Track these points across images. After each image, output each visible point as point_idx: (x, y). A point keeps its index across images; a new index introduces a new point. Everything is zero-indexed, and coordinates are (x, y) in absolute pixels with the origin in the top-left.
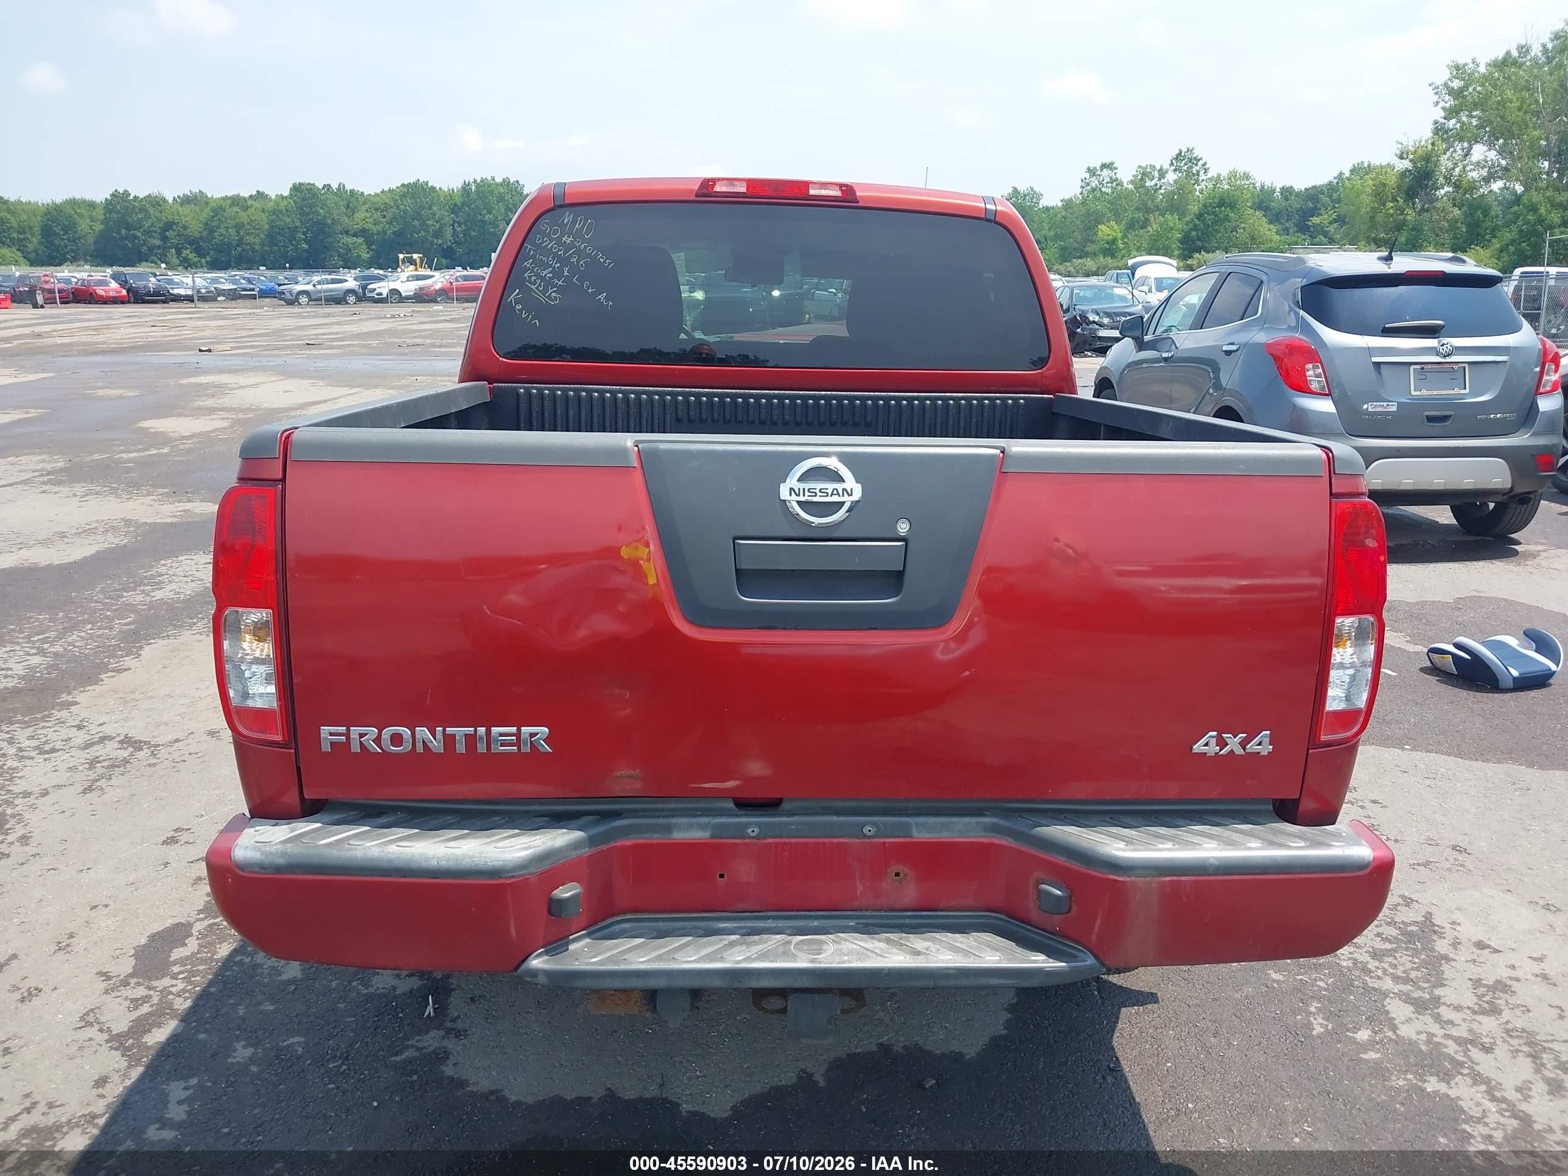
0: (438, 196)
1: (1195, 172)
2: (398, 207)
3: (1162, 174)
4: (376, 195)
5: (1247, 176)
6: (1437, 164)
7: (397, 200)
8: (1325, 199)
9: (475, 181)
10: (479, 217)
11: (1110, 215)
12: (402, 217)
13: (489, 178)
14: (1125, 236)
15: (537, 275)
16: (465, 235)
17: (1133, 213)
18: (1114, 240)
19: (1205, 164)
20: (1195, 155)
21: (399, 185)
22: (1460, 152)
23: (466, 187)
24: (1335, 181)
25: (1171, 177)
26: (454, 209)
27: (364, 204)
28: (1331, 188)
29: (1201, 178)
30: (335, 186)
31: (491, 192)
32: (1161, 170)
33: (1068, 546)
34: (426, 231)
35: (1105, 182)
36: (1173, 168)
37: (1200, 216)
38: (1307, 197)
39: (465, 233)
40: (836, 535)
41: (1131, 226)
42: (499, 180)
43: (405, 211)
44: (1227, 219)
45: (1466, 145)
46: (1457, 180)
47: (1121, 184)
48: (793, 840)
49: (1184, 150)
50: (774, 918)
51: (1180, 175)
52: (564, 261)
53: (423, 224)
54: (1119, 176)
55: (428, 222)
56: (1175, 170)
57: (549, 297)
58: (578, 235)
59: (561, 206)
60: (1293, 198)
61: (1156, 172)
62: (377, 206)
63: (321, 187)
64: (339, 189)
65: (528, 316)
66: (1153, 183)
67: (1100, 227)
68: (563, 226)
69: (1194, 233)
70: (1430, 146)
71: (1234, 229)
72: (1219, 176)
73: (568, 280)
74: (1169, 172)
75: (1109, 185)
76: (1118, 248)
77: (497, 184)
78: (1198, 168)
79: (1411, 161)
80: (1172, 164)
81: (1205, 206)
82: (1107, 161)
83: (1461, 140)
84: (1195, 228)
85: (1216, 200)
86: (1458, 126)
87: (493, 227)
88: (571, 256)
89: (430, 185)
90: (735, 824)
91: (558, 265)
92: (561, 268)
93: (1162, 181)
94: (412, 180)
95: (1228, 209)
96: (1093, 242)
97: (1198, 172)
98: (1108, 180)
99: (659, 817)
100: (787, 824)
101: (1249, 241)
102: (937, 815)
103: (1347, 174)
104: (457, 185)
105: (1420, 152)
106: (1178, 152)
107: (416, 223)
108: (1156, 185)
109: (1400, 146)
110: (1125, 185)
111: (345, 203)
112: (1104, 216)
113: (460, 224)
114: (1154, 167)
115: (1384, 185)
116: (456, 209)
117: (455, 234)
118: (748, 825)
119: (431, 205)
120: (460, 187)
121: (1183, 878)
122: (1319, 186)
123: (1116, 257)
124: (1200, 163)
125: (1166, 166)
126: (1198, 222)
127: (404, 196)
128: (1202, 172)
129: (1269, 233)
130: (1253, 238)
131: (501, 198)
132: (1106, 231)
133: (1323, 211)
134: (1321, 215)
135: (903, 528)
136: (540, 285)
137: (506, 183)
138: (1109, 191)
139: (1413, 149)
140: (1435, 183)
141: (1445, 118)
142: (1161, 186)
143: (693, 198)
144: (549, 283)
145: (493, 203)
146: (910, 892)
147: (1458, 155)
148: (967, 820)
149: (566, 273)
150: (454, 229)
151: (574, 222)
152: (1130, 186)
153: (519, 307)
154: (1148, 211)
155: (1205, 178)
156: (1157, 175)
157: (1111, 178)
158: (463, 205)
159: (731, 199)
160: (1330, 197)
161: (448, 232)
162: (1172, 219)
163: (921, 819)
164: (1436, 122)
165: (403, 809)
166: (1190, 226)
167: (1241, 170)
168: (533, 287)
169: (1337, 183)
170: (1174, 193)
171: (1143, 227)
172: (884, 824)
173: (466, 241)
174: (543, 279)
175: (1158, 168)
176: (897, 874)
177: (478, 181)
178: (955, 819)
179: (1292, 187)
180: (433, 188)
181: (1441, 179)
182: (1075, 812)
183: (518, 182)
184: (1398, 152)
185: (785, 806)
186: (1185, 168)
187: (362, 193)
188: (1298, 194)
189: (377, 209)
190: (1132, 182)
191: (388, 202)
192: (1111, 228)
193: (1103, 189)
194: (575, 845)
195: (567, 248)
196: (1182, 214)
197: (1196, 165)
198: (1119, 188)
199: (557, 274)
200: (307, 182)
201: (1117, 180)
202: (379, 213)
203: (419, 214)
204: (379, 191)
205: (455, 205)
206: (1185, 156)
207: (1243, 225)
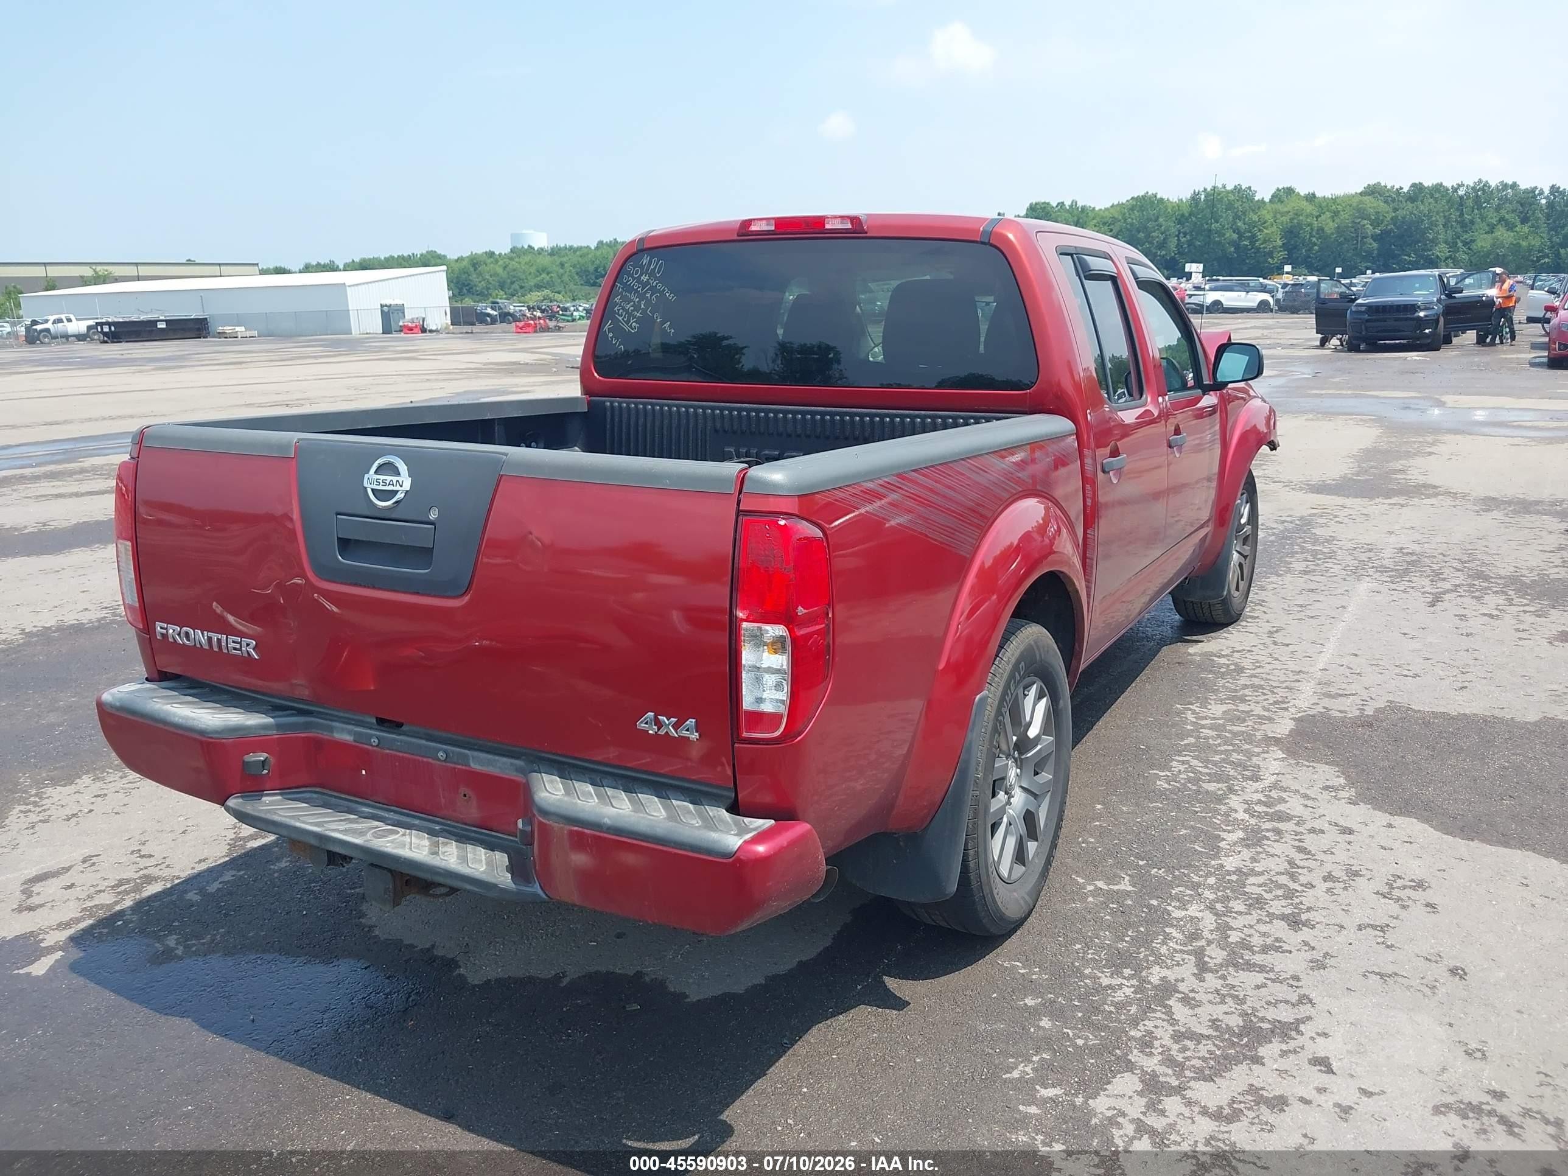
0: (1166, 207)
2: (1125, 220)
4: (1106, 209)
7: (1125, 214)
9: (1205, 190)
10: (1206, 227)
12: (1128, 230)
13: (1220, 186)
15: (623, 308)
16: (1189, 246)
21: (1129, 198)
23: (1195, 197)
26: (1181, 220)
27: (1094, 219)
30: (1068, 203)
31: (1221, 200)
33: (537, 538)
34: (1151, 243)
39: (1190, 243)
40: (393, 516)
42: (1230, 187)
43: (1132, 224)
48: (401, 754)
50: (395, 812)
52: (642, 296)
53: (1148, 236)
55: (1153, 234)
57: (631, 326)
58: (652, 274)
59: (641, 251)
62: (1105, 220)
63: (1055, 205)
64: (1071, 206)
65: (617, 342)
68: (641, 267)
73: (644, 312)
77: (1228, 192)
87: (1219, 236)
88: (646, 292)
89: (1158, 196)
90: (367, 733)
91: (638, 299)
92: (639, 302)
94: (1142, 193)
99: (326, 719)
100: (395, 740)
102: (488, 752)
104: (1186, 195)
107: (1142, 235)
111: (1076, 219)
113: (1185, 234)
116: (1183, 220)
117: (1179, 245)
118: (372, 736)
119: (1158, 217)
120: (1189, 197)
121: (586, 831)
127: (1132, 209)
131: (1230, 206)
135: (433, 515)
136: (625, 317)
137: (1238, 190)
143: (735, 237)
144: (630, 315)
145: (1222, 211)
146: (473, 810)
148: (505, 759)
149: (642, 306)
150: (1179, 240)
151: (650, 263)
153: (611, 335)
158: (1190, 215)
159: (762, 237)
161: (1173, 244)
163: (476, 754)
165: (228, 692)
168: (620, 318)
172: (453, 752)
173: (1190, 251)
174: (627, 311)
176: (465, 795)
177: (1209, 190)
178: (497, 758)
180: (1162, 199)
182: (586, 768)
183: (1250, 188)
185: (404, 728)
187: (1094, 208)
189: (1104, 224)
191: (1116, 216)
194: (265, 727)
195: (644, 285)
199: (637, 308)
200: (1043, 201)
202: (1106, 228)
203: (1146, 227)
204: (1108, 205)
205: (1183, 215)
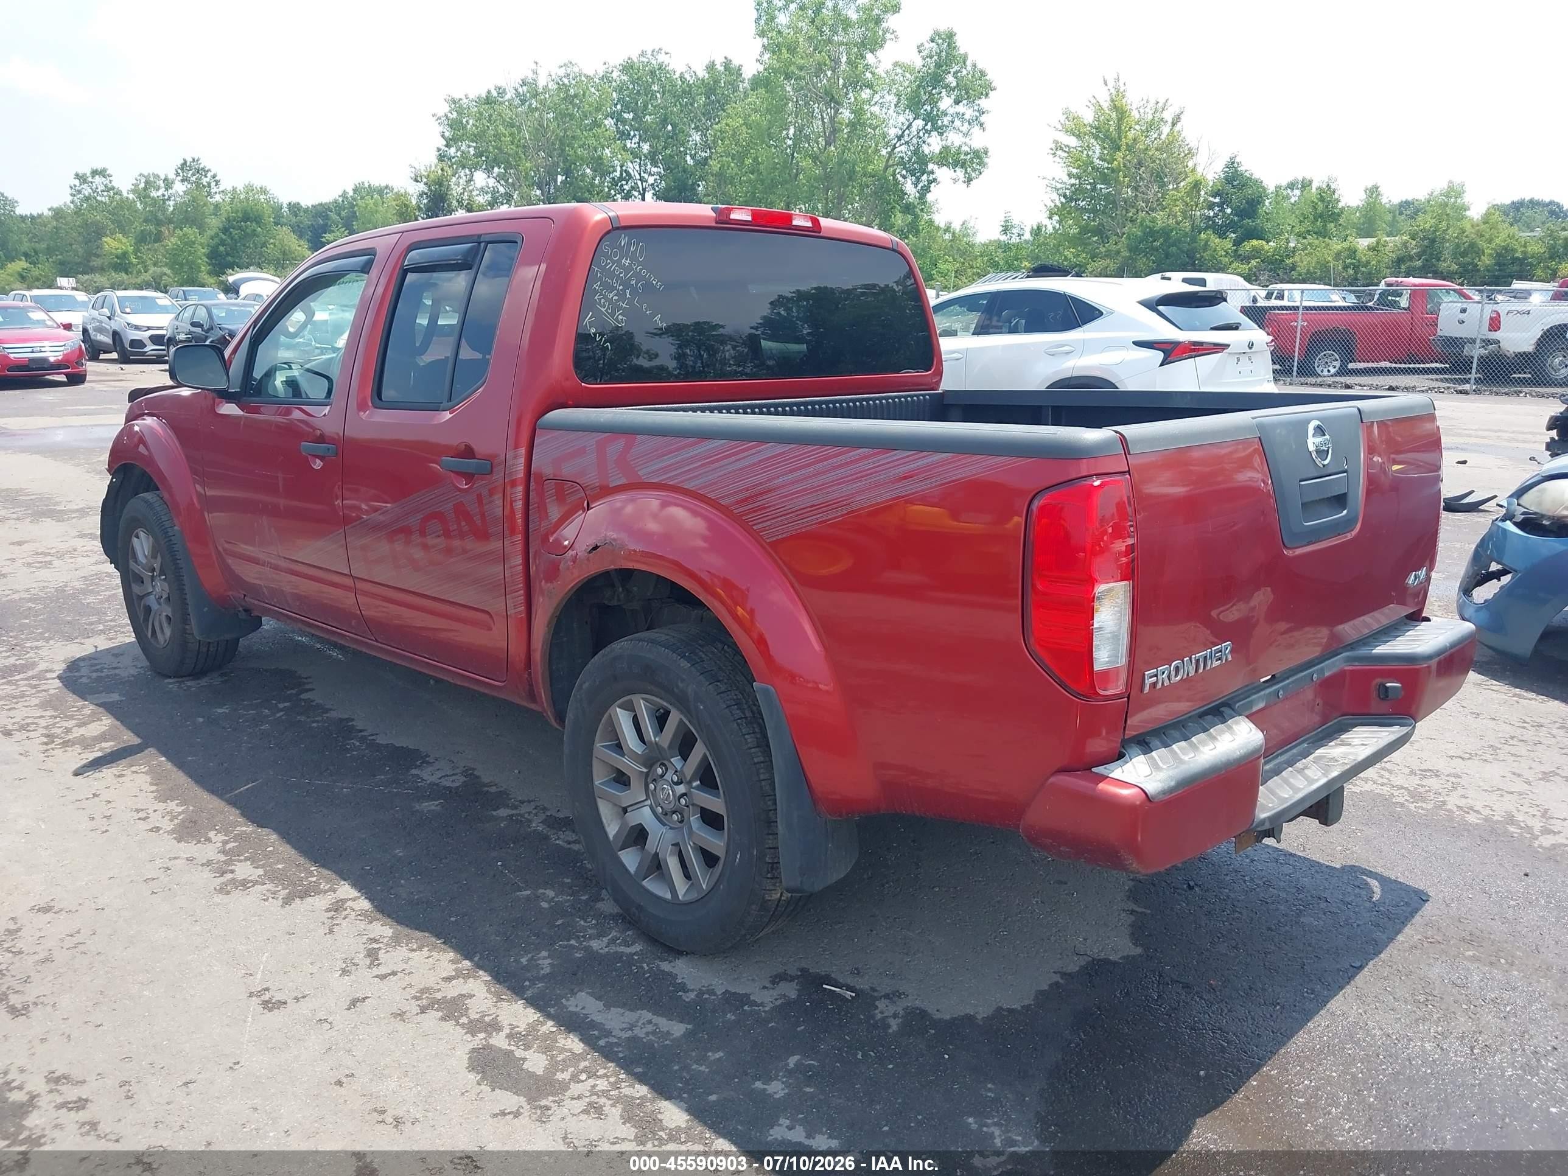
1: (205, 183)
3: (168, 184)
5: (263, 191)
6: (448, 188)
8: (333, 216)
11: (112, 226)
14: (136, 251)
15: (605, 298)
17: (141, 224)
18: (125, 255)
19: (214, 176)
20: (202, 166)
22: (464, 178)
24: (341, 199)
25: (179, 188)
28: (337, 206)
29: (213, 191)
32: (166, 180)
35: (99, 190)
36: (180, 178)
37: (225, 230)
38: (316, 214)
41: (142, 239)
44: (254, 233)
45: (467, 170)
46: (468, 204)
47: (119, 193)
49: (189, 160)
51: (189, 186)
52: (626, 284)
54: (115, 184)
56: (182, 181)
57: (617, 320)
58: (633, 258)
59: (618, 228)
60: (302, 214)
61: (161, 182)
65: (601, 340)
66: (160, 193)
67: (104, 239)
68: (621, 248)
69: (222, 249)
70: (440, 172)
71: (264, 245)
72: (234, 189)
73: (630, 302)
74: (176, 182)
75: (105, 193)
76: (130, 263)
78: (208, 180)
79: (426, 184)
80: (177, 174)
81: (228, 219)
82: (98, 166)
83: (464, 167)
84: (223, 243)
85: (240, 215)
86: (459, 154)
88: (630, 279)
91: (621, 287)
92: (624, 290)
93: (170, 191)
95: (254, 224)
96: (98, 256)
97: (209, 184)
98: (103, 188)
101: (281, 257)
103: (351, 193)
105: (432, 176)
106: (182, 162)
108: (164, 195)
109: (413, 170)
110: (125, 194)
112: (105, 227)
114: (159, 176)
115: (406, 206)
122: (326, 204)
123: (131, 273)
124: (209, 175)
125: (172, 176)
126: (224, 237)
128: (213, 184)
129: (300, 249)
130: (284, 253)
132: (114, 244)
133: (334, 228)
134: (333, 232)
136: (608, 308)
138: (105, 200)
139: (426, 174)
140: (449, 205)
141: (447, 146)
142: (169, 197)
143: (711, 226)
147: (462, 181)
149: (628, 296)
151: (629, 244)
152: (131, 196)
154: (159, 223)
155: (217, 190)
156: (162, 185)
157: (106, 186)
159: (744, 227)
160: (339, 215)
162: (191, 232)
164: (439, 150)
166: (217, 240)
167: (257, 183)
168: (603, 310)
169: (343, 201)
170: (188, 206)
171: (155, 241)
174: (610, 301)
175: (163, 177)
179: (299, 204)
181: (454, 202)
184: (413, 175)
186: (194, 178)
188: (306, 211)
190: (134, 191)
192: (119, 241)
193: (99, 198)
195: (627, 270)
196: (202, 228)
197: (206, 177)
198: (118, 197)
199: (621, 297)
201: (113, 188)
206: (190, 166)
207: (272, 241)
